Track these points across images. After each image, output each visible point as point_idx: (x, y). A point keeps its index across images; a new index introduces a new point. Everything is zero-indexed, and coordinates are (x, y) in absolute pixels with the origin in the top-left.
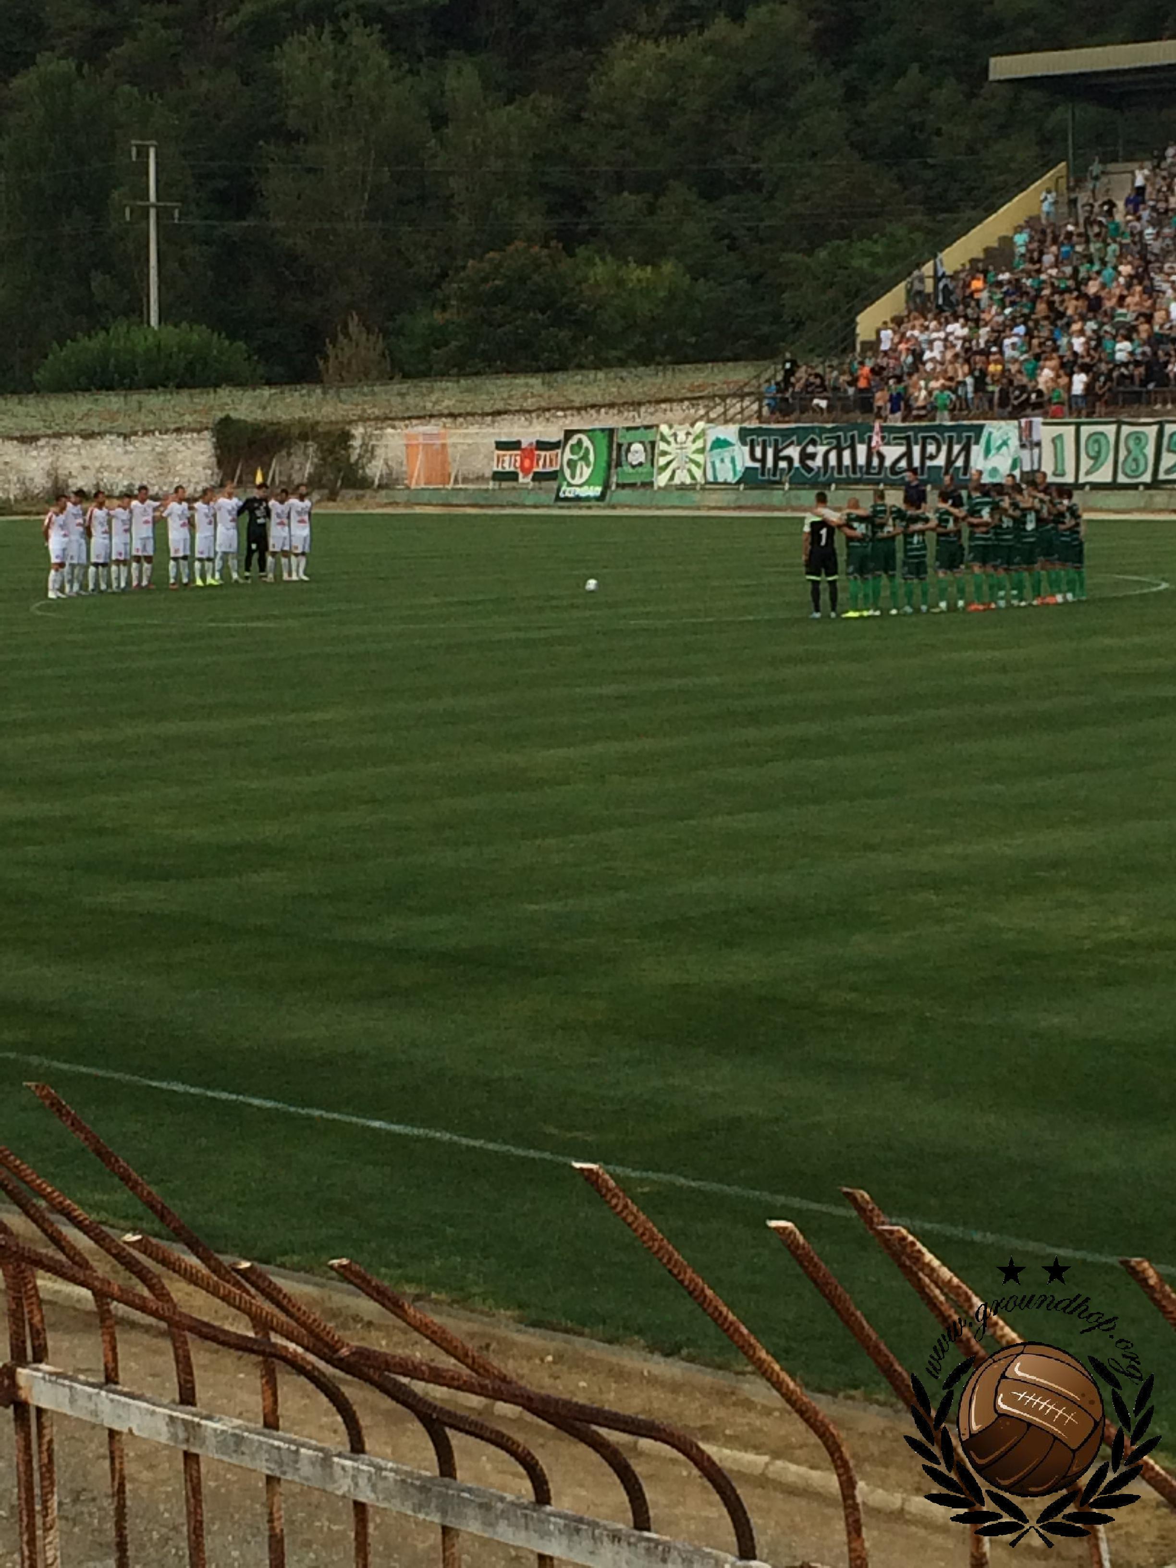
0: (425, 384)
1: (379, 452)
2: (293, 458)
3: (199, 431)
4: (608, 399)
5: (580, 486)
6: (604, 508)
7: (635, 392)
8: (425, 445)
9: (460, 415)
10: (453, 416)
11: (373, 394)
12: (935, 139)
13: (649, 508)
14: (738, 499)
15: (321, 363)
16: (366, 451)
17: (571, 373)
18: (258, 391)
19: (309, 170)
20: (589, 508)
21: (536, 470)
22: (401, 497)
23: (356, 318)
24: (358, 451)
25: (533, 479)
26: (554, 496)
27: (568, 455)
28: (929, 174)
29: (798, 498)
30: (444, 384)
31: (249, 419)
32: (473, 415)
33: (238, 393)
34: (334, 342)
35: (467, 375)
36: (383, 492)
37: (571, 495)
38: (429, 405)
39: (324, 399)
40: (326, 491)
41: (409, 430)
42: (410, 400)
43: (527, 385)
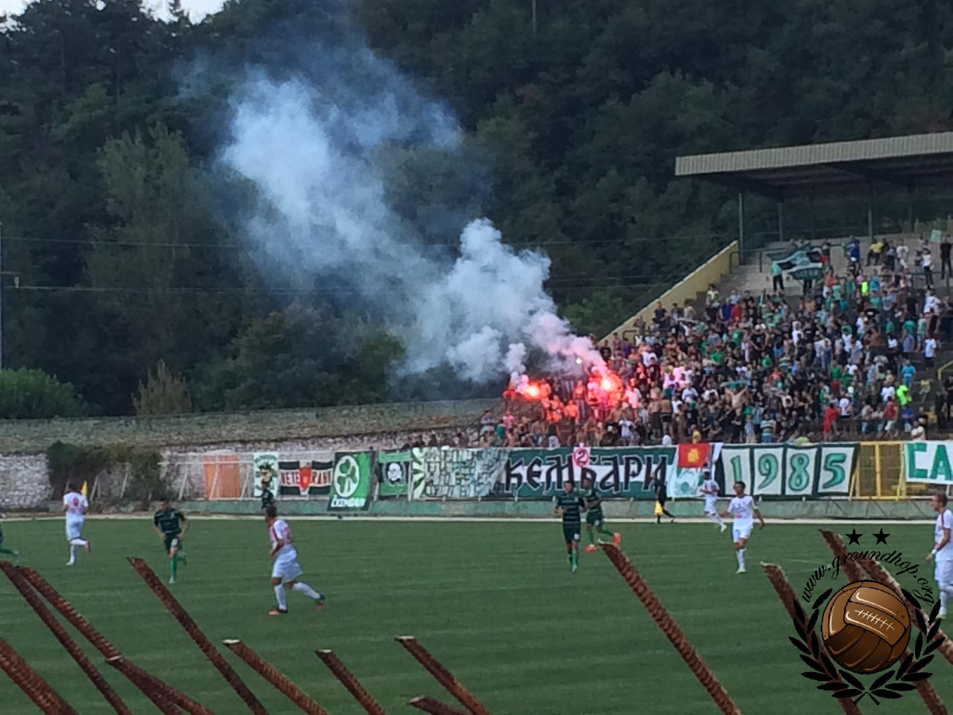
0: (220, 416)
1: (184, 471)
2: (112, 476)
3: (35, 454)
4: (370, 429)
5: (348, 498)
6: (368, 515)
7: (391, 424)
8: (221, 466)
9: (249, 442)
10: (243, 442)
11: (179, 424)
12: (630, 225)
13: (405, 516)
14: (476, 508)
15: (135, 400)
16: (173, 471)
17: (339, 408)
18: (85, 422)
19: (125, 247)
20: (356, 515)
21: (312, 485)
22: (202, 507)
23: (164, 365)
24: (166, 470)
25: (310, 493)
26: (326, 505)
27: (338, 473)
28: (625, 254)
29: (525, 507)
30: (235, 417)
31: (76, 444)
32: (259, 441)
33: (67, 424)
34: (145, 382)
35: (256, 410)
36: (187, 503)
37: (341, 506)
38: (224, 433)
39: (138, 428)
40: (140, 503)
41: (209, 453)
42: (209, 430)
43: (304, 417)
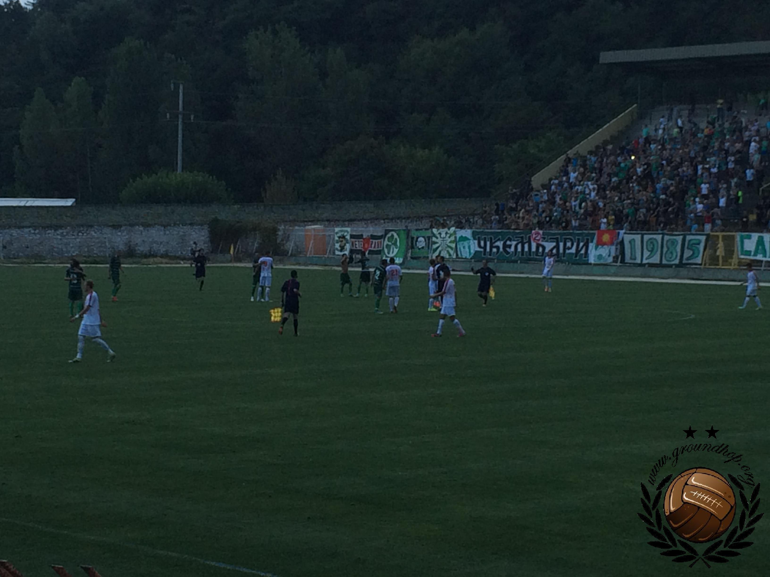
0: (315, 204)
1: (292, 238)
2: (248, 240)
3: (202, 225)
4: (406, 215)
7: (420, 212)
8: (314, 235)
9: (332, 221)
10: (329, 221)
11: (289, 209)
12: (569, 91)
15: (263, 193)
16: (285, 238)
17: (388, 201)
18: (233, 206)
21: (370, 249)
22: (302, 261)
23: (281, 172)
24: (281, 237)
25: (369, 254)
27: (386, 242)
30: (324, 205)
31: (227, 220)
32: (338, 221)
33: (221, 207)
34: (269, 182)
35: (336, 201)
36: (293, 258)
38: (317, 215)
39: (265, 211)
41: (308, 227)
42: (308, 213)
43: (366, 207)
